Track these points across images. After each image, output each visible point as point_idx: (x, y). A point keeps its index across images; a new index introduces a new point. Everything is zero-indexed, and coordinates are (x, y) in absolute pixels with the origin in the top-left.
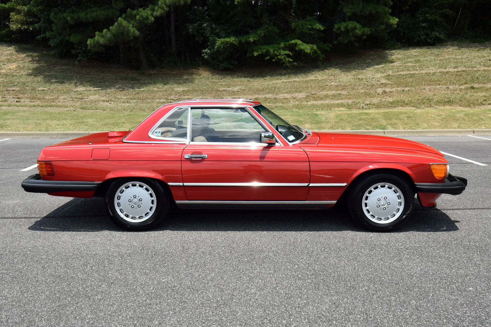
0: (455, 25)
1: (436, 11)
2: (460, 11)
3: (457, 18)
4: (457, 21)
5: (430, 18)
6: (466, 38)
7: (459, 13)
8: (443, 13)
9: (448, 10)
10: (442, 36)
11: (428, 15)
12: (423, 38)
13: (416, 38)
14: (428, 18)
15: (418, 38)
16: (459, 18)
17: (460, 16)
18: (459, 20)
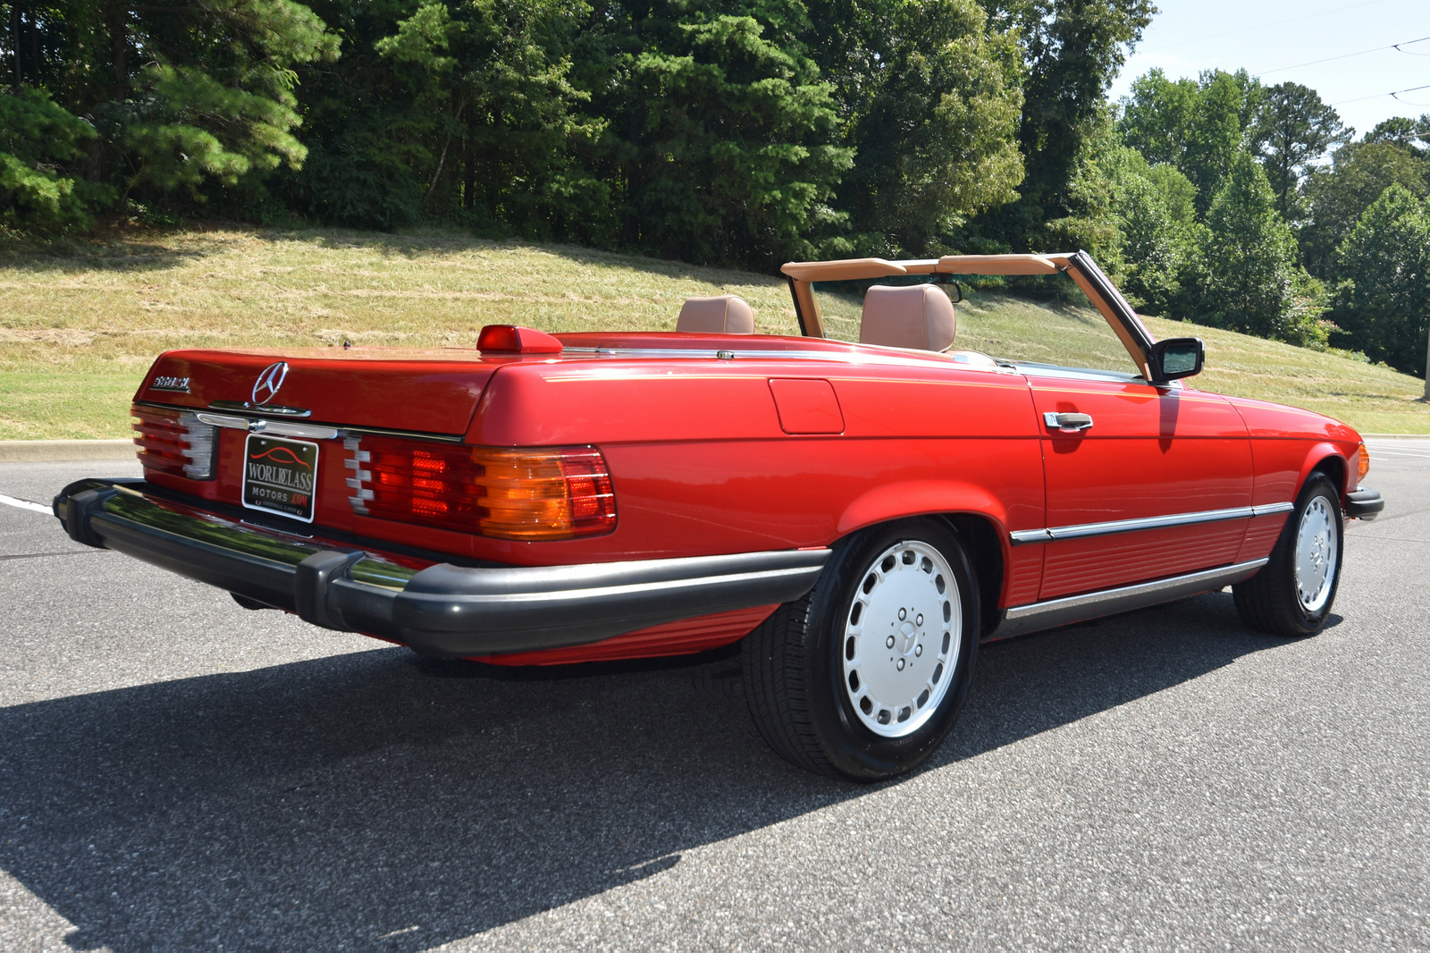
0: (432, 189)
1: (392, 144)
2: (445, 154)
3: (436, 170)
4: (436, 178)
5: (374, 158)
6: (461, 225)
7: (440, 158)
8: (409, 152)
9: (421, 148)
10: (410, 211)
11: (372, 151)
12: (360, 209)
13: (344, 207)
14: (372, 159)
15: (349, 207)
16: (441, 172)
17: (443, 168)
18: (439, 177)
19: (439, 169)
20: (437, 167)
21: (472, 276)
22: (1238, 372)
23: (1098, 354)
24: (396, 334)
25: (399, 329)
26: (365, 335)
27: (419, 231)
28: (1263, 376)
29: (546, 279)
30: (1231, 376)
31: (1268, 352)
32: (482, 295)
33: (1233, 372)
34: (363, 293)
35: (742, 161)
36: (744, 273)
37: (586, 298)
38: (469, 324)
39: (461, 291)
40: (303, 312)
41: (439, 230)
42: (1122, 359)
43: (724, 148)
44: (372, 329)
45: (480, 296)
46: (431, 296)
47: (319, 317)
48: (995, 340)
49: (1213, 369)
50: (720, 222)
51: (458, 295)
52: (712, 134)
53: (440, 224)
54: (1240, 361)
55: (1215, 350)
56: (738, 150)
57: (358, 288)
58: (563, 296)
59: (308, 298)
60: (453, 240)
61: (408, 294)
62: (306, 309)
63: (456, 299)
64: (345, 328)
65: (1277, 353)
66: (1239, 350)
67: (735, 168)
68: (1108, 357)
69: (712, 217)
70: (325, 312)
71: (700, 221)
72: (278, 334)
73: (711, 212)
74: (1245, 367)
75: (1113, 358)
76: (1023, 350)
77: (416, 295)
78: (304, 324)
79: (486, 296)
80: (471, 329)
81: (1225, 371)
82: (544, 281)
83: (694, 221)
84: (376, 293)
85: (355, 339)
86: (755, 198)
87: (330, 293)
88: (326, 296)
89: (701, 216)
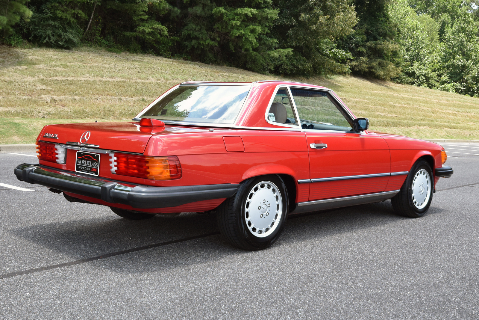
0: (87, 30)
1: (68, 9)
2: (93, 14)
3: (89, 21)
4: (89, 25)
5: (59, 15)
6: (100, 46)
7: (91, 16)
8: (74, 13)
9: (80, 12)
10: (76, 40)
11: (58, 12)
12: (53, 39)
13: (45, 38)
14: (58, 15)
15: (47, 39)
16: (92, 22)
17: (92, 20)
18: (91, 24)
19: (91, 21)
20: (89, 20)
21: (107, 70)
22: (457, 113)
23: (392, 103)
24: (75, 97)
25: (76, 95)
26: (62, 97)
27: (82, 49)
28: (468, 114)
29: (139, 71)
30: (453, 114)
31: (471, 103)
32: (111, 79)
33: (454, 112)
34: (59, 78)
35: (227, 16)
36: (228, 67)
37: (158, 80)
38: (107, 93)
39: (102, 77)
40: (34, 87)
41: (91, 49)
42: (404, 105)
43: (218, 10)
44: (64, 95)
45: (111, 80)
46: (89, 79)
47: (41, 89)
48: (343, 98)
49: (444, 111)
50: (217, 44)
51: (101, 79)
52: (214, 4)
53: (91, 46)
54: (458, 107)
55: (446, 102)
56: (224, 11)
57: (57, 76)
58: (148, 79)
59: (35, 81)
60: (98, 53)
61: (79, 79)
62: (35, 85)
63: (100, 81)
64: (53, 95)
65: (475, 103)
66: (458, 102)
67: (223, 20)
68: (397, 105)
69: (213, 42)
70: (44, 87)
71: (207, 44)
72: (24, 97)
73: (213, 39)
74: (459, 110)
75: (399, 105)
76: (356, 102)
77: (82, 79)
78: (34, 93)
79: (114, 79)
80: (108, 95)
81: (451, 112)
82: (139, 72)
83: (205, 44)
84: (66, 78)
85: (57, 100)
86: (233, 34)
87: (45, 78)
88: (43, 80)
89: (207, 41)
